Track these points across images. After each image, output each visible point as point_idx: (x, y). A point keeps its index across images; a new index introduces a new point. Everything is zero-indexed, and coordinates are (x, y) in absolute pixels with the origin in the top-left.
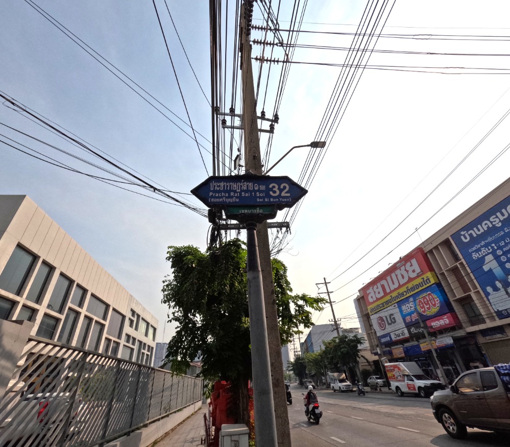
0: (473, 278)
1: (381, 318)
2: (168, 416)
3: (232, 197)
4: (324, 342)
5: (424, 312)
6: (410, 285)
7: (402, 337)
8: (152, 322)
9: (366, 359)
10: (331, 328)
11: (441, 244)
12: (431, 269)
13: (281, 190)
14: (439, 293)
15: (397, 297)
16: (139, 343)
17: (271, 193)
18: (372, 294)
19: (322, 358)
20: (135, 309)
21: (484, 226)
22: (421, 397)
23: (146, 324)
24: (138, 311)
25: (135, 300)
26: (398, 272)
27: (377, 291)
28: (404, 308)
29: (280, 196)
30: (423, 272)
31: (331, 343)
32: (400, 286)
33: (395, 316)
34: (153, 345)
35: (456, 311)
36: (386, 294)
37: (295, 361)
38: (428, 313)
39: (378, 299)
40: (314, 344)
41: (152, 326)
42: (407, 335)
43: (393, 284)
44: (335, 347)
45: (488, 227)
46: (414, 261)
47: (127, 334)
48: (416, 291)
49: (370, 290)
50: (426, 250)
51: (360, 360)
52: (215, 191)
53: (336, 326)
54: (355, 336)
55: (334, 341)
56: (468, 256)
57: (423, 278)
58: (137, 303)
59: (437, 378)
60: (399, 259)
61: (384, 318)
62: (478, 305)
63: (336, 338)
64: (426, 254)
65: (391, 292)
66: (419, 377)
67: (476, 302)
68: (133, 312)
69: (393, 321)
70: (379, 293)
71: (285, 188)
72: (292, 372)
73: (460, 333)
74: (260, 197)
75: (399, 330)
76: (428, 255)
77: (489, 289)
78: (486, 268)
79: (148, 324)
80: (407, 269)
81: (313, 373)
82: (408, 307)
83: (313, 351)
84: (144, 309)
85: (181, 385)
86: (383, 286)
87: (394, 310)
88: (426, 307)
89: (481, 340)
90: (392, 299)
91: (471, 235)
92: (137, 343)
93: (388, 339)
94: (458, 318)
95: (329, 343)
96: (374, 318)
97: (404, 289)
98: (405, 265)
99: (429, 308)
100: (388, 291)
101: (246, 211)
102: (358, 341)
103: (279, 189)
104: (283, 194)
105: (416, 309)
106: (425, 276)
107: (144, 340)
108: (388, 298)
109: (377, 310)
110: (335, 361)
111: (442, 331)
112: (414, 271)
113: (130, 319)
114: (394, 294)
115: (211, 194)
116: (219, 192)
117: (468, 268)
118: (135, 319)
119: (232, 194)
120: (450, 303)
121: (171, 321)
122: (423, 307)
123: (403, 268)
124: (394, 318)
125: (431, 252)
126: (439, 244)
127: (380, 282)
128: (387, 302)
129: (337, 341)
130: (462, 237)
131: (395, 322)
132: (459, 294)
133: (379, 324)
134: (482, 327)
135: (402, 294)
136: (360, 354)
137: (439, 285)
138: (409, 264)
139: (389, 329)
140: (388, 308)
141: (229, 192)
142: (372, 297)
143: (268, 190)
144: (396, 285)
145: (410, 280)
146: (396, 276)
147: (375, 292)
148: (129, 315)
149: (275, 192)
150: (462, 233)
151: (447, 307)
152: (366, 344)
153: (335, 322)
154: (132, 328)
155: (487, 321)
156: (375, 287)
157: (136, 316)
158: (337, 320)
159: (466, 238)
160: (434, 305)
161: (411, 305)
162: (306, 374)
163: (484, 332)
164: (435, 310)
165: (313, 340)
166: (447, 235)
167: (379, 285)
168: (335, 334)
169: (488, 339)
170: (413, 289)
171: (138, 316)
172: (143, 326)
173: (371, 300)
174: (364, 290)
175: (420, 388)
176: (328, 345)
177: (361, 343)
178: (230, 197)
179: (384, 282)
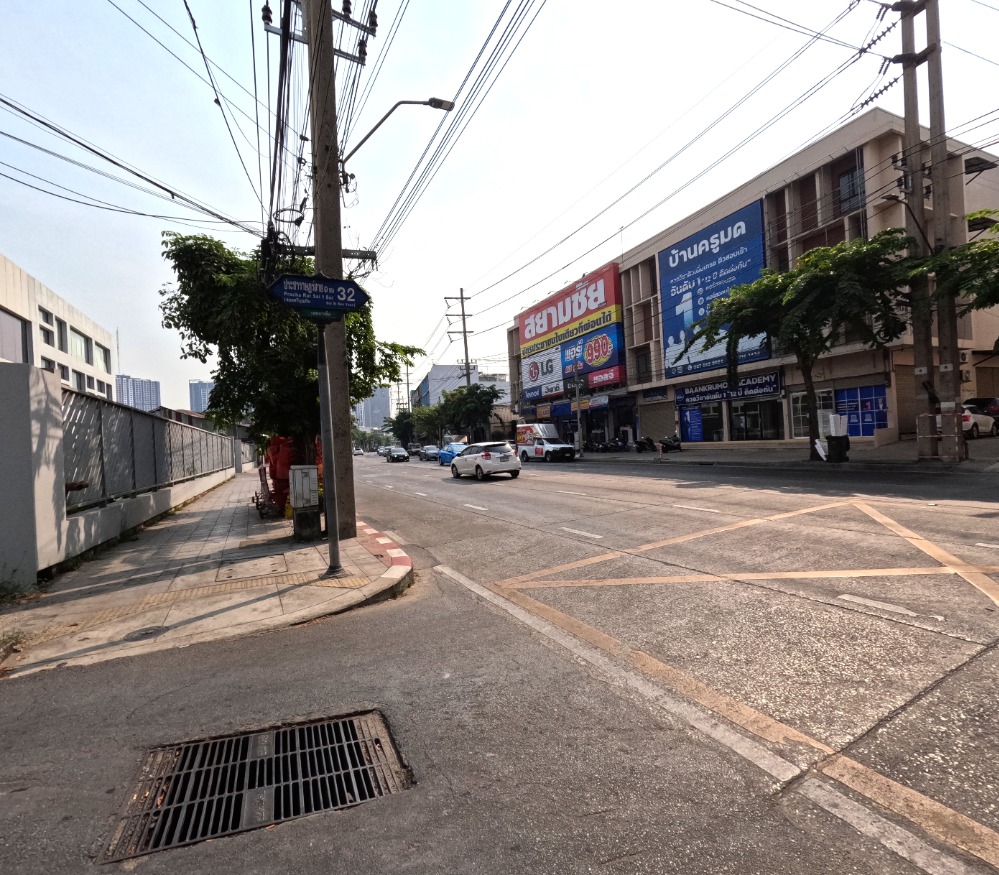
0: (661, 320)
1: (535, 365)
2: (193, 479)
3: (305, 298)
4: (444, 392)
5: (590, 361)
6: (585, 321)
7: (554, 392)
8: (95, 337)
9: (501, 419)
10: (459, 373)
11: (643, 263)
12: (618, 301)
13: (348, 295)
14: (615, 336)
15: (564, 336)
16: (75, 375)
17: (339, 297)
18: (532, 327)
19: (439, 414)
20: (49, 308)
21: (699, 249)
22: (547, 461)
23: (83, 339)
24: (57, 311)
25: (44, 289)
26: (575, 297)
27: (539, 322)
28: (568, 353)
29: (346, 301)
30: (607, 303)
31: (456, 394)
32: (573, 320)
33: (554, 363)
34: (110, 379)
35: (628, 363)
36: (550, 329)
37: (397, 418)
38: (596, 363)
39: (538, 336)
40: (431, 395)
41: (97, 344)
42: (562, 390)
43: (565, 314)
44: (460, 400)
45: (704, 251)
46: (601, 284)
47: (43, 358)
48: (591, 330)
49: (530, 320)
50: (623, 267)
51: (492, 419)
52: (289, 291)
53: (468, 369)
54: (492, 387)
55: (461, 392)
56: (666, 288)
57: (604, 313)
58: (52, 295)
59: (572, 442)
60: (581, 276)
61: (539, 365)
62: (653, 358)
63: (464, 387)
64: (620, 275)
65: (559, 327)
66: (551, 441)
67: (652, 354)
68: (47, 316)
69: (550, 370)
70: (541, 326)
71: (351, 292)
72: (391, 434)
73: (620, 392)
74: (329, 300)
75: (553, 382)
76: (623, 278)
77: (671, 340)
78: (679, 310)
79: (88, 340)
80: (589, 295)
81: (424, 434)
82: (574, 352)
83: (428, 405)
84: (71, 309)
85: (203, 443)
86: (549, 316)
87: (555, 355)
88: (595, 354)
89: (641, 401)
90: (558, 337)
91: (681, 258)
92: (72, 377)
93: (537, 393)
94: (626, 371)
95: (453, 395)
96: (526, 363)
97: (576, 325)
98: (587, 287)
99: (597, 357)
100: (555, 325)
101: (317, 313)
102: (494, 394)
103: (346, 293)
104: (349, 299)
105: (582, 357)
106: (606, 310)
107: (87, 370)
108: (552, 335)
109: (532, 352)
110: (457, 419)
111: (602, 388)
112: (596, 300)
113: (42, 328)
114: (561, 331)
115: (285, 293)
116: (293, 291)
117: (660, 305)
118: (54, 328)
119: (304, 295)
120: (624, 352)
121: (186, 357)
122: (592, 354)
123: (583, 292)
124: (551, 366)
125: (627, 272)
126: (641, 263)
127: (546, 308)
128: (549, 342)
129: (465, 391)
130: (671, 258)
131: (551, 372)
132: (638, 342)
133: (531, 372)
134: (646, 386)
135: (571, 333)
136: (494, 411)
137: (620, 326)
138: (593, 287)
139: (542, 380)
140: (548, 351)
141: (301, 292)
142: (530, 331)
143: (337, 294)
144: (567, 318)
145: (588, 312)
146: (572, 302)
147: (536, 324)
148: (37, 320)
149: (342, 296)
150: (674, 252)
151: (619, 358)
152: (506, 399)
153: (467, 364)
154: (53, 345)
155: (654, 379)
156: (539, 315)
157: (55, 323)
158: (470, 361)
159: (674, 262)
160: (605, 353)
161: (578, 349)
162: (413, 437)
163: (647, 393)
164: (603, 360)
165: (431, 389)
166: (654, 252)
167: (545, 313)
168: (463, 382)
169: (649, 401)
170: (587, 326)
171: (61, 324)
172: (76, 344)
173: (528, 336)
174: (521, 318)
175: (548, 452)
176: (450, 398)
177: (498, 397)
178: (302, 298)
179: (552, 310)
